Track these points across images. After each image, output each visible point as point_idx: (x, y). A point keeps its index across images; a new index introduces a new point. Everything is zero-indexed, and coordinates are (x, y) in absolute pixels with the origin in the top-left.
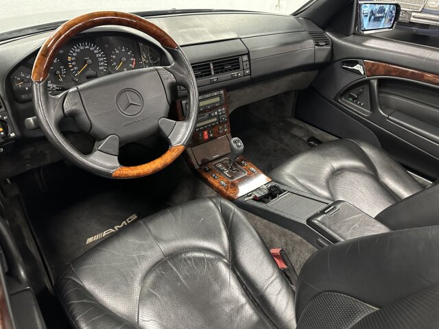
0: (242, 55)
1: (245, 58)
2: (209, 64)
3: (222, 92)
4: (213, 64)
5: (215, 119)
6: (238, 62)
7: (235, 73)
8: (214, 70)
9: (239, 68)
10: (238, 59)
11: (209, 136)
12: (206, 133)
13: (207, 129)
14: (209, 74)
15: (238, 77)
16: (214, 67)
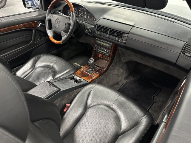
0: (125, 33)
1: (126, 35)
2: (108, 29)
3: (111, 44)
4: (110, 30)
5: (105, 53)
6: (122, 35)
7: (117, 39)
8: (110, 33)
9: (121, 38)
10: (123, 34)
11: (101, 57)
12: (100, 55)
13: (101, 53)
14: (106, 33)
15: (118, 41)
16: (110, 31)
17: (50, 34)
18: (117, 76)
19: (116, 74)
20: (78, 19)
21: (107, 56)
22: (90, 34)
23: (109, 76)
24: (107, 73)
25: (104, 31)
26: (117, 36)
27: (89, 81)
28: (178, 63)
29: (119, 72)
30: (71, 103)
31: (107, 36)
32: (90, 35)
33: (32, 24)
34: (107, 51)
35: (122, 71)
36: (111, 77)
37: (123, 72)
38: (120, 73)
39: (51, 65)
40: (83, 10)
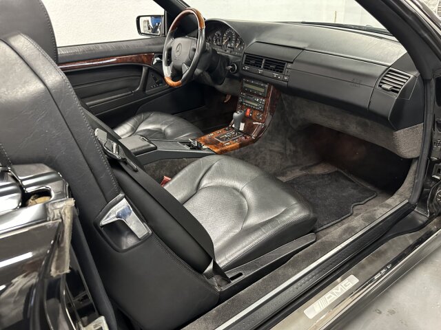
0: (288, 62)
1: (289, 66)
2: (262, 59)
3: (267, 86)
4: (266, 60)
5: (257, 105)
6: (284, 67)
7: (275, 75)
8: (265, 65)
9: (281, 72)
10: (284, 64)
12: (248, 110)
13: (250, 108)
14: (257, 66)
15: (277, 78)
16: (265, 63)
17: (167, 71)
18: (281, 157)
19: (278, 152)
20: (221, 50)
21: (259, 111)
22: (236, 73)
23: (261, 152)
24: (256, 144)
25: (256, 63)
26: (275, 70)
27: (216, 150)
28: (372, 107)
29: (286, 150)
30: (172, 177)
31: (260, 71)
32: (236, 75)
33: (143, 57)
34: (259, 101)
35: (293, 148)
36: (268, 157)
37: (295, 152)
38: (288, 152)
39: (163, 128)
40: (230, 34)
